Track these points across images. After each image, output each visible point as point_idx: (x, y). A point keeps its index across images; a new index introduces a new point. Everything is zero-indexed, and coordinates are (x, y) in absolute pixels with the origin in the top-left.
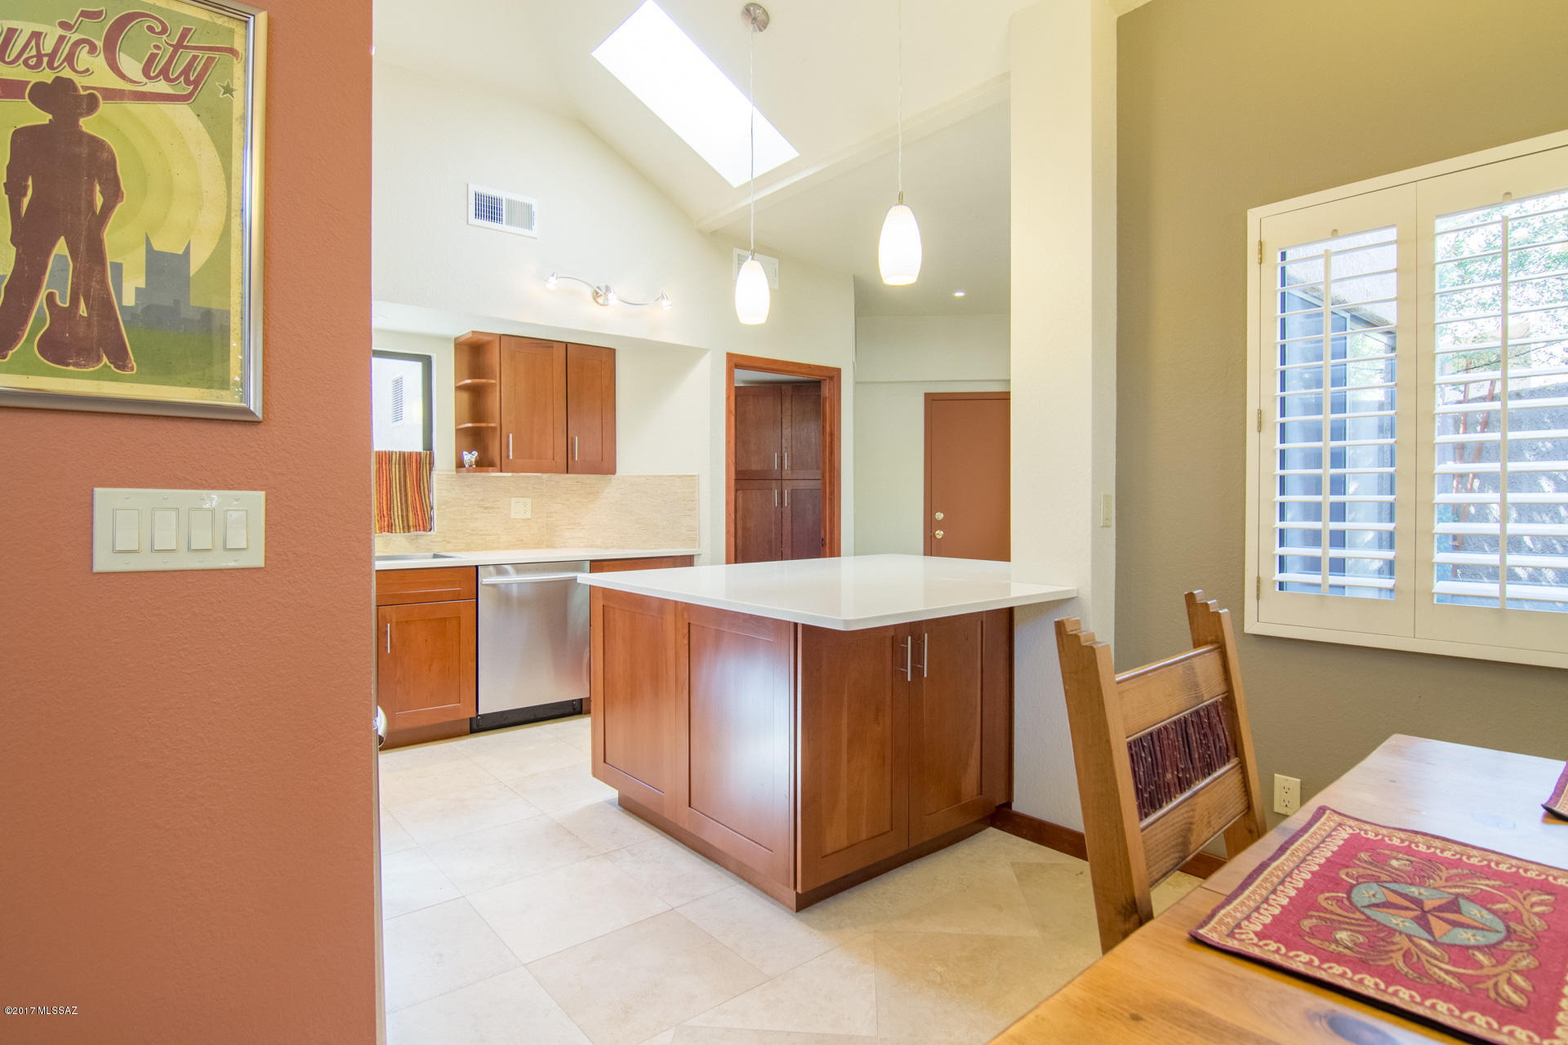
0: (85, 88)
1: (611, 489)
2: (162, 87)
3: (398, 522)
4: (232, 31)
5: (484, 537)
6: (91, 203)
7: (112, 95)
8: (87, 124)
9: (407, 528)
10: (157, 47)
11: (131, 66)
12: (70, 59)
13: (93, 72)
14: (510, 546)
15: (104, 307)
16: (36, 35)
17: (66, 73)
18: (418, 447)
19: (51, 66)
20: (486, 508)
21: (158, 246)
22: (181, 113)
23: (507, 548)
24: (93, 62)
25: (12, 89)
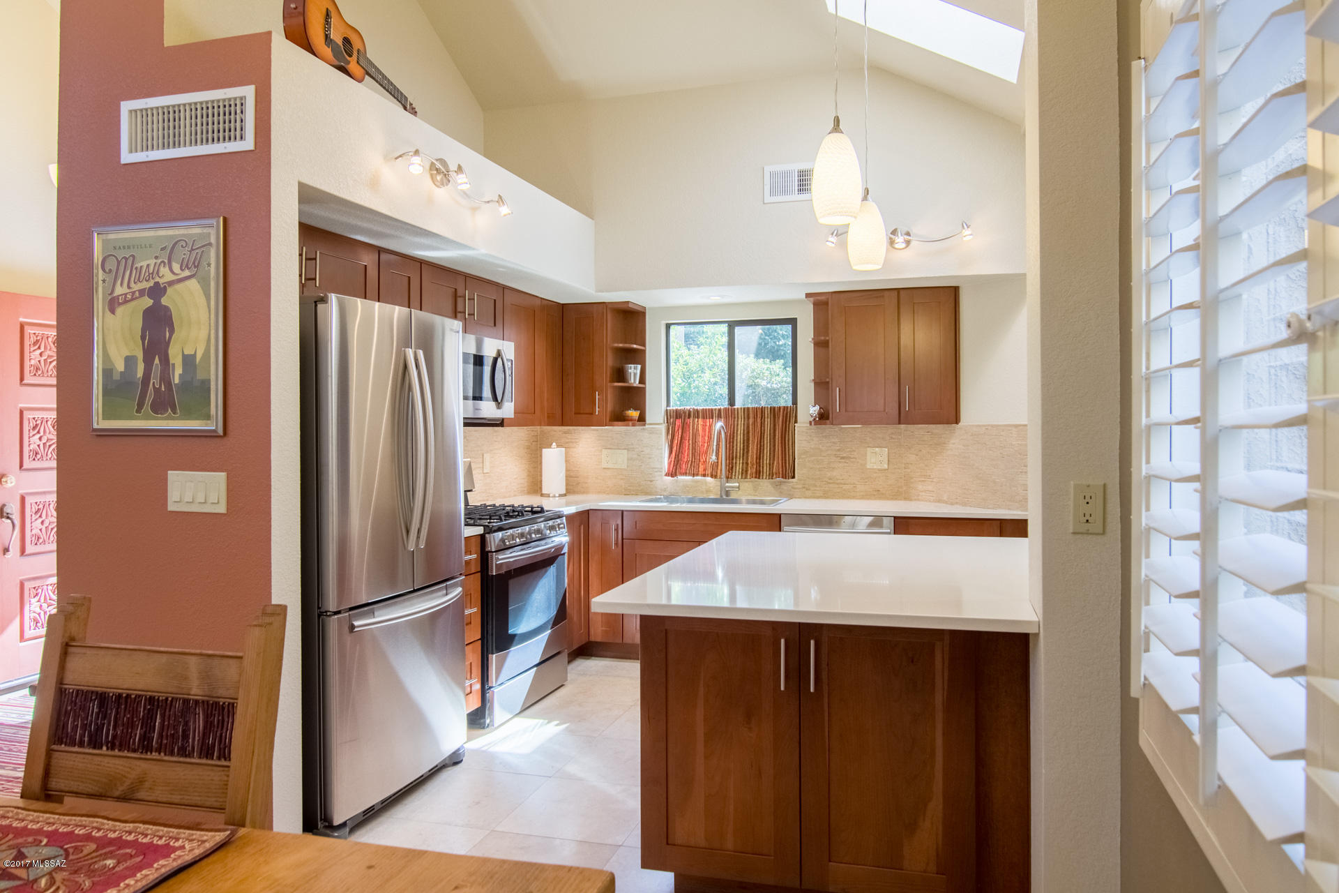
0: (163, 284)
1: (955, 440)
2: (187, 273)
3: (766, 469)
4: (210, 233)
5: (841, 486)
6: (165, 337)
7: (171, 283)
8: (164, 301)
9: (771, 476)
10: (184, 254)
11: (176, 267)
12: (158, 273)
13: (166, 275)
14: (867, 496)
15: (169, 384)
16: (148, 266)
17: (157, 279)
18: (790, 404)
19: (153, 279)
20: (843, 458)
21: (186, 353)
22: (193, 284)
23: (862, 498)
24: (164, 270)
25: (142, 292)
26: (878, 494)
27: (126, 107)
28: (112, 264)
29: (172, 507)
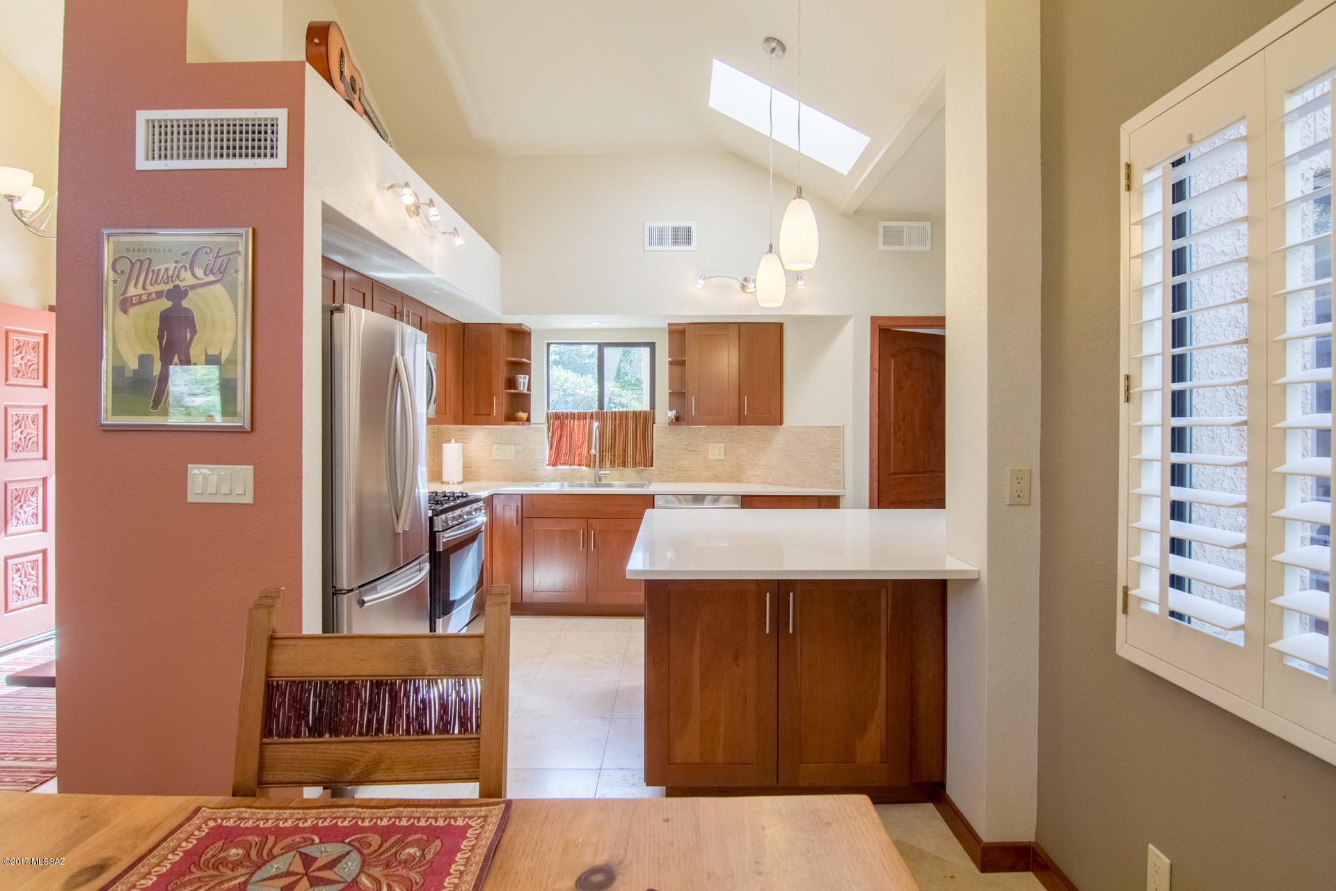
0: (184, 287)
1: (780, 437)
2: (211, 278)
4: (237, 243)
5: (689, 472)
6: (186, 338)
7: (193, 287)
8: (185, 303)
9: (634, 465)
10: (209, 260)
11: (199, 272)
12: (178, 276)
13: (187, 279)
14: (708, 480)
16: (167, 269)
17: (177, 283)
18: (647, 408)
19: (172, 281)
20: (690, 451)
21: (209, 353)
22: (219, 289)
23: (705, 481)
24: (186, 275)
25: (159, 295)
26: (717, 479)
27: (142, 117)
28: (124, 266)
29: (191, 498)
